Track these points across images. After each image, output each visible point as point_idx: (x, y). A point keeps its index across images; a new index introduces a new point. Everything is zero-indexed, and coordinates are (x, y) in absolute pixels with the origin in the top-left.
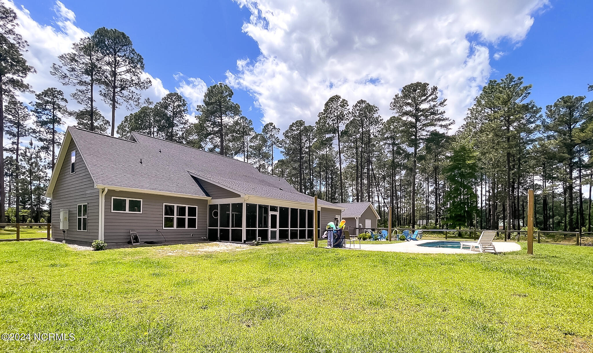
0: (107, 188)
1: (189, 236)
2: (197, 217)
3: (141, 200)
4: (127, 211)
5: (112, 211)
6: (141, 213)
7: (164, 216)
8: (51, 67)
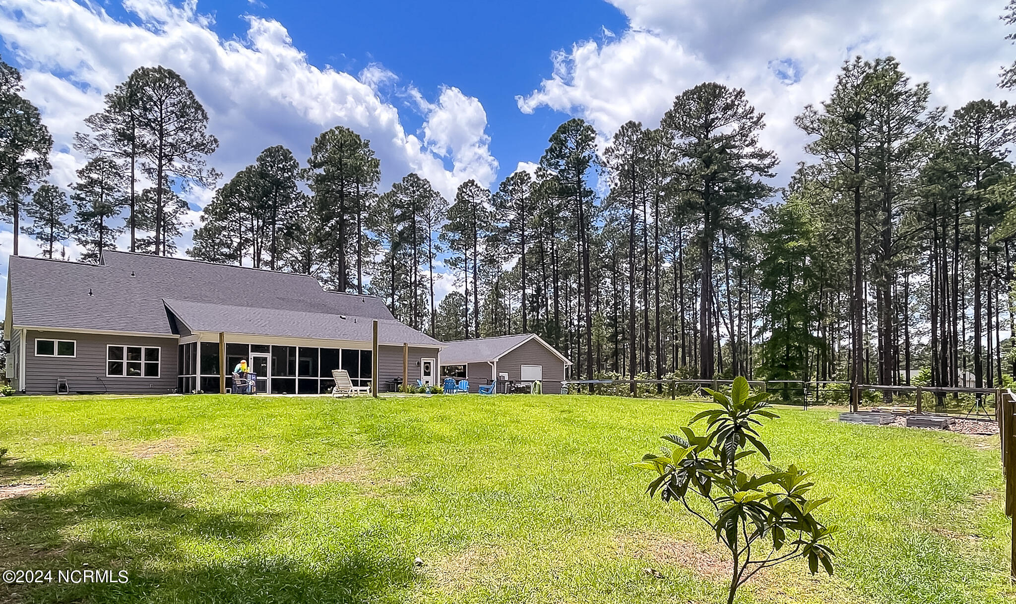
0: (26, 328)
1: (148, 387)
2: (159, 362)
3: (75, 341)
4: (56, 355)
5: (36, 355)
6: (75, 357)
7: (108, 361)
8: (74, 138)
